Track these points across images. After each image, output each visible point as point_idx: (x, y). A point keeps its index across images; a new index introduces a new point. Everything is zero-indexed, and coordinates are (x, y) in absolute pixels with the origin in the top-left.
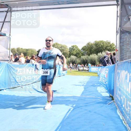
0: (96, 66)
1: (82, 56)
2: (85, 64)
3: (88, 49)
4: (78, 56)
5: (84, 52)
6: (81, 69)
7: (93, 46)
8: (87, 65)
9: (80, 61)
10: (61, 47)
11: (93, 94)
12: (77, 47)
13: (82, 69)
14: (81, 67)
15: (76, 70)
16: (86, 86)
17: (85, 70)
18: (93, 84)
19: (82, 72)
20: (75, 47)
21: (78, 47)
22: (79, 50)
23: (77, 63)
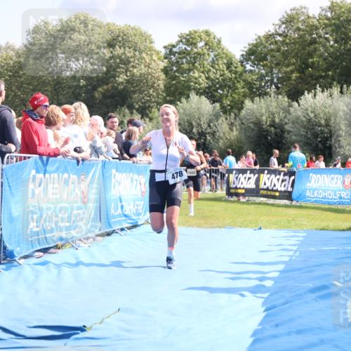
0: (339, 165)
1: (248, 103)
2: (272, 155)
3: (285, 55)
4: (227, 102)
5: (261, 78)
6: (247, 182)
7: (321, 32)
8: (282, 161)
9: (235, 133)
10: (111, 45)
11: (322, 342)
12: (212, 44)
13: (252, 185)
14: (243, 171)
15: (213, 189)
16: (274, 292)
17: (270, 194)
18: (318, 283)
19: (248, 203)
20: (201, 44)
21: (219, 41)
22: (229, 65)
23: (221, 143)
